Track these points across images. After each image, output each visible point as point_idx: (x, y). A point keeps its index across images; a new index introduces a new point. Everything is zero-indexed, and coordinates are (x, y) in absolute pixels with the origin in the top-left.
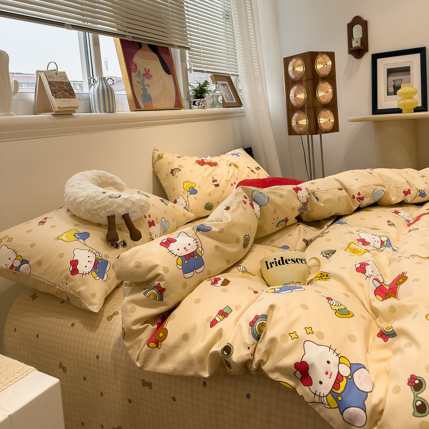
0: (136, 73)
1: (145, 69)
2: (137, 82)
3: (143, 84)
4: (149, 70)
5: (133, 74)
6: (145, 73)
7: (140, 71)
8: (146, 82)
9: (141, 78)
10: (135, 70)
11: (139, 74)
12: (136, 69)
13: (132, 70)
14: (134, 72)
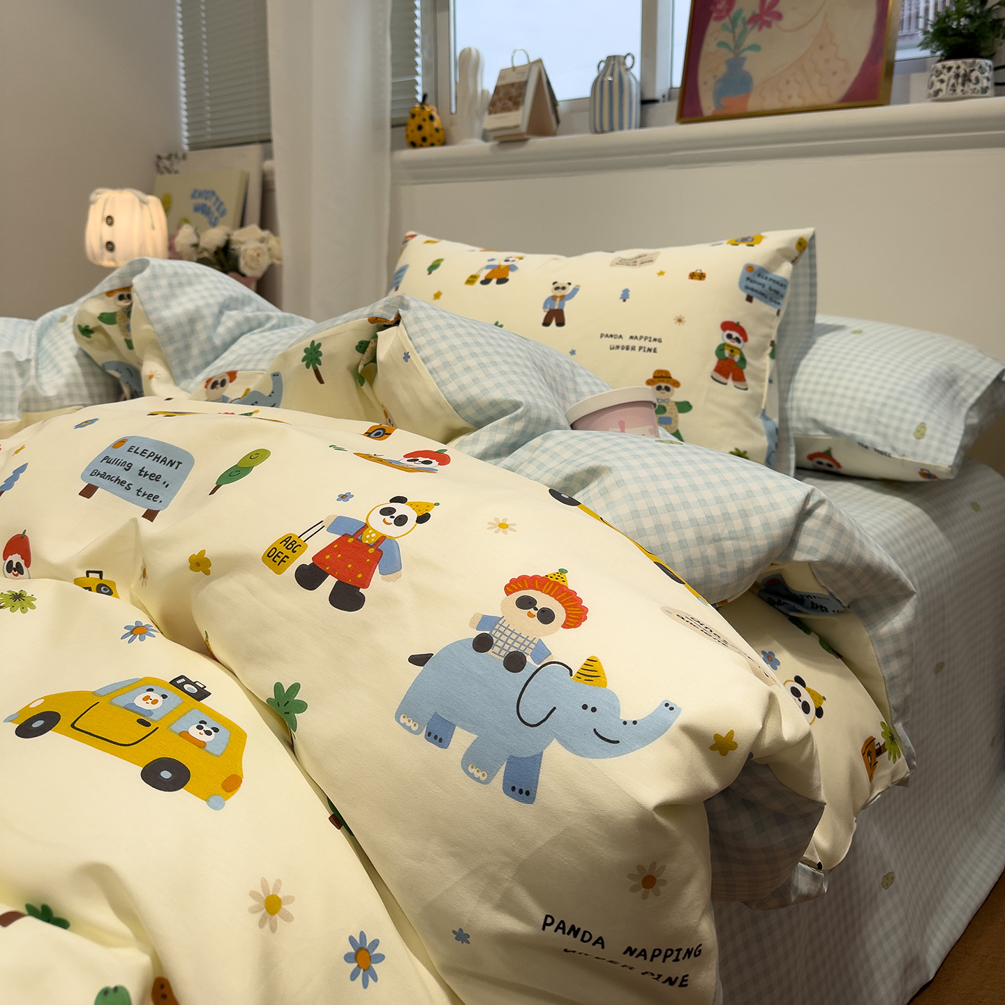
0: (726, 21)
1: (763, 2)
2: (722, 44)
3: (738, 46)
4: (776, 2)
5: (713, 27)
6: (757, 12)
7: (740, 12)
8: (753, 37)
9: (738, 30)
10: (724, 13)
11: (734, 23)
12: (729, 10)
13: (714, 15)
14: (719, 18)
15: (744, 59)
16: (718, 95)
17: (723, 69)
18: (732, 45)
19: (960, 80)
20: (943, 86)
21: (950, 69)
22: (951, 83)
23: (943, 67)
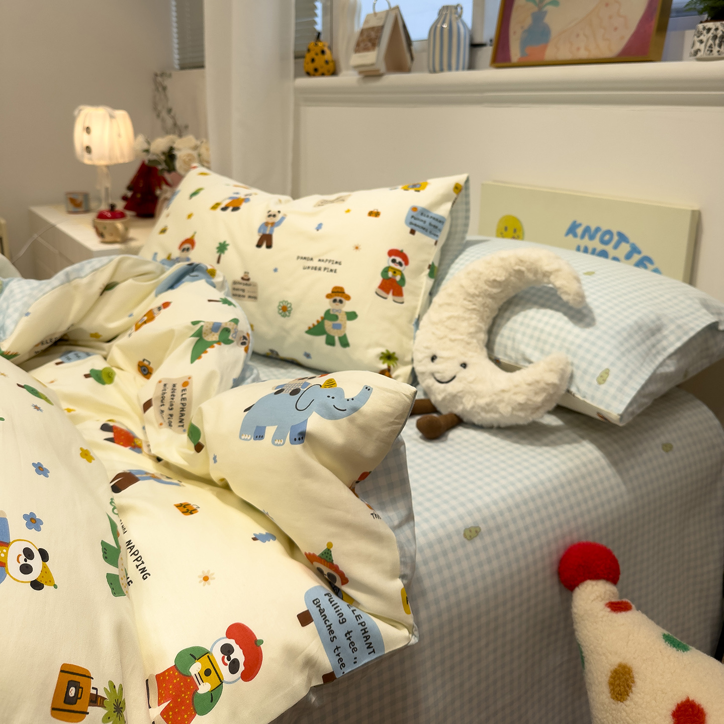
15: (546, 13)
17: (529, 21)
19: (717, 41)
20: (702, 47)
21: (709, 30)
22: (709, 44)
23: (704, 28)
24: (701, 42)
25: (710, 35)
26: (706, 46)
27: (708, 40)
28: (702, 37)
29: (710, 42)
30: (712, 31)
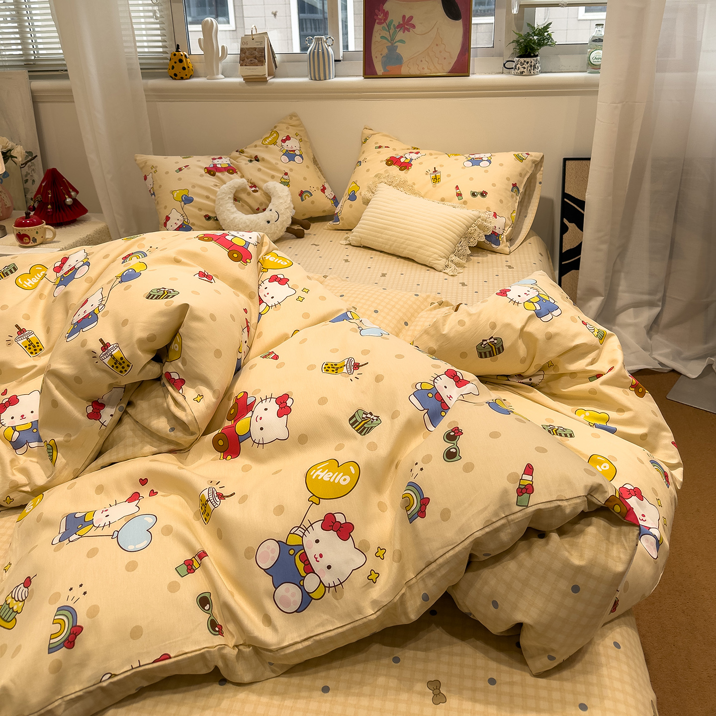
0: (384, 25)
1: (404, 17)
2: (383, 38)
4: (411, 18)
5: (377, 27)
6: (401, 23)
7: (392, 21)
8: (400, 35)
9: (392, 31)
10: (383, 21)
12: (385, 20)
13: (377, 21)
14: (380, 23)
15: (397, 46)
16: (384, 65)
17: (385, 51)
18: (389, 39)
19: (532, 68)
20: (525, 70)
21: (528, 63)
22: (529, 69)
23: (525, 61)
24: (524, 68)
25: (528, 64)
26: (527, 70)
27: (528, 67)
28: (524, 66)
29: (529, 68)
30: (529, 63)
